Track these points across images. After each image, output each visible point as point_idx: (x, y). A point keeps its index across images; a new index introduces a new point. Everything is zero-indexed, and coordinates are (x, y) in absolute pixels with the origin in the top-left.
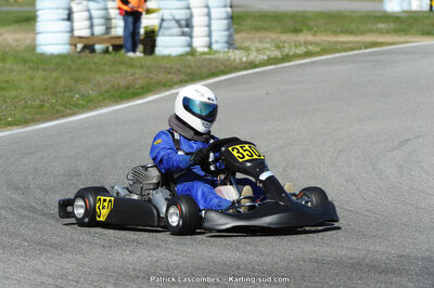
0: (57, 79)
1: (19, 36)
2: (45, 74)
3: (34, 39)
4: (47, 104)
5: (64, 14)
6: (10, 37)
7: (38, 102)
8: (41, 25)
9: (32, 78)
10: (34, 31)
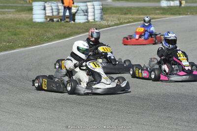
0: (39, 31)
1: (28, 15)
2: (35, 29)
3: (32, 17)
4: (34, 40)
5: (43, 8)
6: (24, 16)
7: (31, 39)
8: (34, 12)
9: (30, 31)
10: (32, 14)
